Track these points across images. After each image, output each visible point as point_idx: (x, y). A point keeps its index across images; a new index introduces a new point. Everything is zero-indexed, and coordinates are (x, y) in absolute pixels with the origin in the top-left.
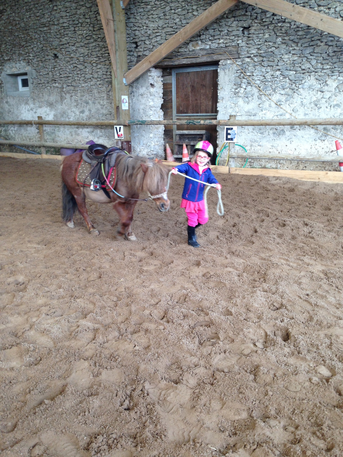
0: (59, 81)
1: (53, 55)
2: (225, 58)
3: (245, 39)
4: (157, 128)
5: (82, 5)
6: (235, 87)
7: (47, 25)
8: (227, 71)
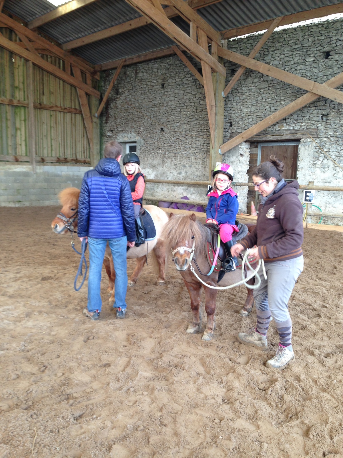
0: (163, 149)
1: (160, 129)
2: (306, 137)
3: (324, 123)
4: (243, 189)
5: (189, 93)
6: (313, 159)
7: (157, 106)
8: (307, 147)
